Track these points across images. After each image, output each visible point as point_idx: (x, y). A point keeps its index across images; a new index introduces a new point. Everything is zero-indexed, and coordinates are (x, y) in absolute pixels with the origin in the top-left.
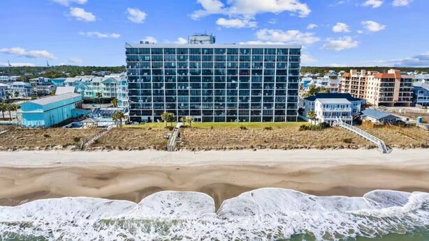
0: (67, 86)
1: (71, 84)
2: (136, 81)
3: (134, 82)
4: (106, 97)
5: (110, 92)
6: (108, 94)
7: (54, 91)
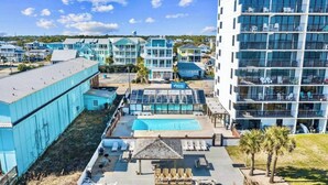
0: (66, 49)
1: (71, 47)
2: (261, 29)
3: (254, 30)
4: (119, 63)
5: (124, 57)
6: (121, 60)
7: (50, 56)
